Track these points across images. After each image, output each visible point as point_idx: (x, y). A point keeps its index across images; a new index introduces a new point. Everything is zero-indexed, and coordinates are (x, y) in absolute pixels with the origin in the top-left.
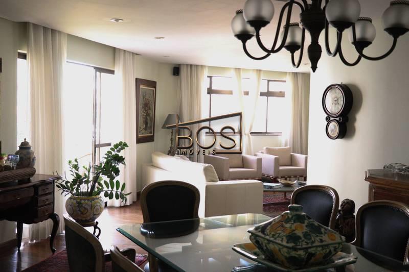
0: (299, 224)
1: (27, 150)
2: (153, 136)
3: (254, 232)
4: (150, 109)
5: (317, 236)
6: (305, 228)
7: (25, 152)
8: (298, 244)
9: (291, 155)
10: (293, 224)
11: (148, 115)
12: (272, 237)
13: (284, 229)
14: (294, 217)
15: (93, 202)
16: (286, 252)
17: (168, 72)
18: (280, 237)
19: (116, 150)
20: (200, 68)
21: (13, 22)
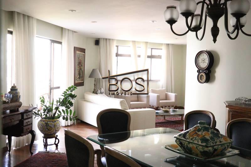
0: (206, 132)
1: (16, 91)
2: (84, 82)
3: (178, 137)
4: (82, 66)
5: (218, 139)
6: (210, 134)
7: (14, 92)
8: (208, 144)
9: (166, 94)
10: (202, 132)
11: (80, 69)
12: (191, 140)
13: (198, 135)
14: (203, 128)
15: (55, 123)
16: (202, 149)
17: (92, 43)
18: (196, 140)
19: (69, 91)
20: (111, 41)
21: (5, 11)
